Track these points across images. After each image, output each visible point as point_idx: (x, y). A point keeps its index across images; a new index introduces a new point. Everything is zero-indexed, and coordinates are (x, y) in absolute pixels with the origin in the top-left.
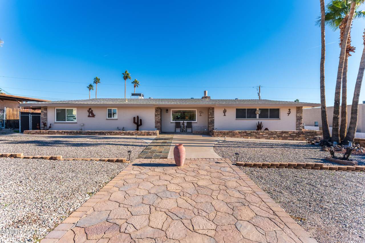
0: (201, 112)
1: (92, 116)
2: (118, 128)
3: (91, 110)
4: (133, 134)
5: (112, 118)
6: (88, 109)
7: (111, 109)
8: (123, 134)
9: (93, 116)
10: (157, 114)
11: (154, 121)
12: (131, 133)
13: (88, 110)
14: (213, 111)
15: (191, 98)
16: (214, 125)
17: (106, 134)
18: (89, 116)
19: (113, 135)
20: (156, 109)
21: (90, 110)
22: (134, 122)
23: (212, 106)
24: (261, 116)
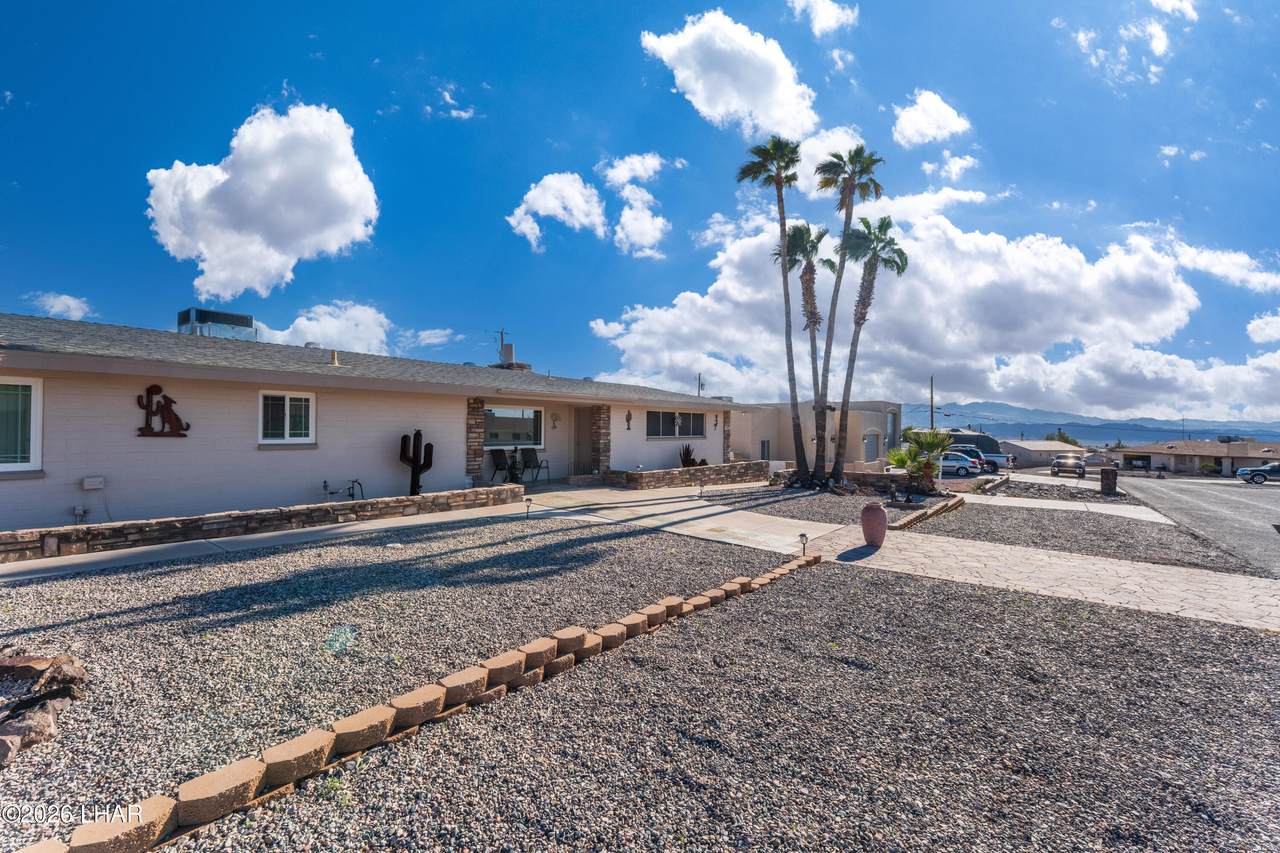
0: (555, 418)
1: (167, 428)
2: (326, 486)
3: (165, 397)
4: (448, 504)
5: (288, 440)
6: (143, 393)
7: (282, 399)
8: (413, 509)
9: (177, 428)
10: (473, 422)
11: (463, 448)
12: (441, 500)
13: (140, 399)
14: (609, 417)
15: (465, 364)
16: (609, 457)
17: (340, 519)
18: (146, 431)
19: (370, 518)
20: (469, 404)
21: (157, 398)
22: (404, 456)
23: (608, 403)
24: (684, 432)
